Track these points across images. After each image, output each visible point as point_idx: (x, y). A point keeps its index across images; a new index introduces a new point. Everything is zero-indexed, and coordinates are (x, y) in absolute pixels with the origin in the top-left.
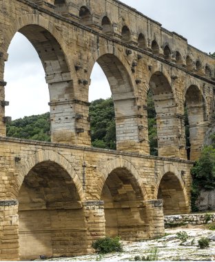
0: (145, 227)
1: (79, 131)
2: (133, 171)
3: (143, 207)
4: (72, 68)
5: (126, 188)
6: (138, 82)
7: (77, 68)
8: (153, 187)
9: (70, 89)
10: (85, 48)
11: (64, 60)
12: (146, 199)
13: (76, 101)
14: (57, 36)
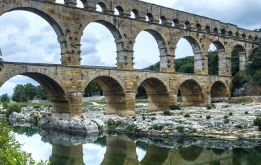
0: (203, 102)
1: (169, 66)
2: (197, 81)
3: (202, 94)
4: (167, 43)
5: (196, 87)
6: (203, 46)
7: (169, 43)
8: (208, 87)
9: (166, 51)
10: (174, 35)
11: (163, 40)
12: (203, 91)
13: (168, 56)
14: (160, 32)
